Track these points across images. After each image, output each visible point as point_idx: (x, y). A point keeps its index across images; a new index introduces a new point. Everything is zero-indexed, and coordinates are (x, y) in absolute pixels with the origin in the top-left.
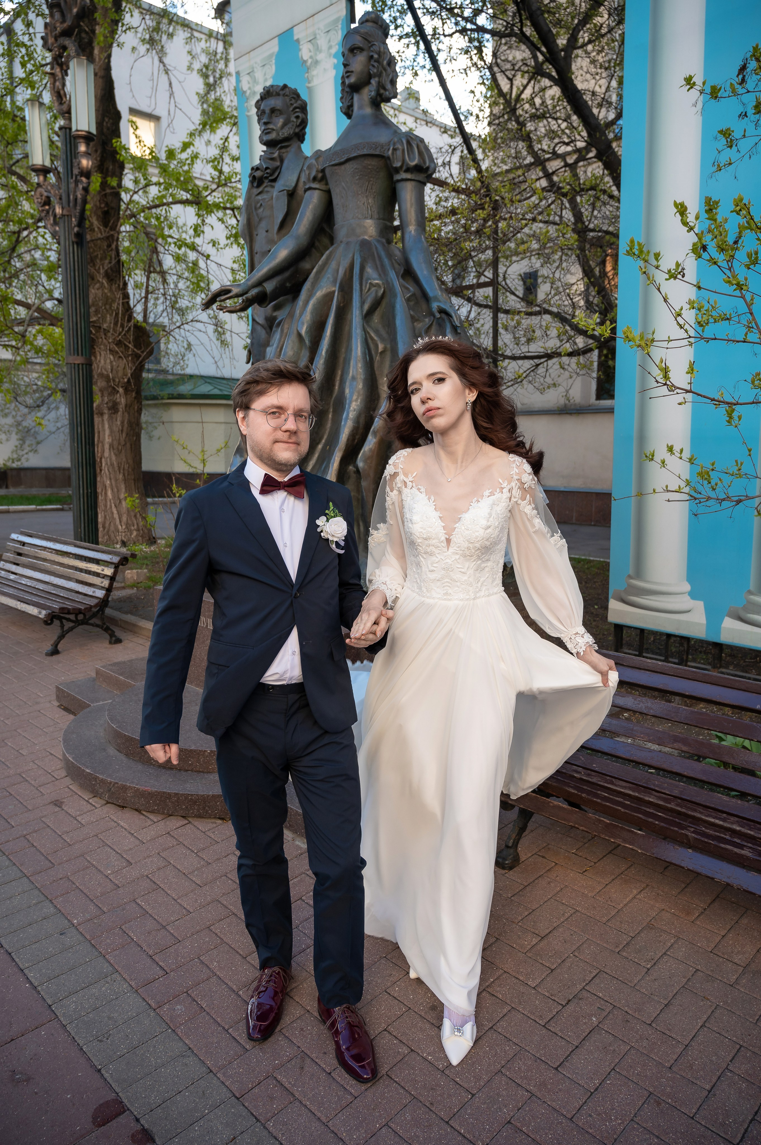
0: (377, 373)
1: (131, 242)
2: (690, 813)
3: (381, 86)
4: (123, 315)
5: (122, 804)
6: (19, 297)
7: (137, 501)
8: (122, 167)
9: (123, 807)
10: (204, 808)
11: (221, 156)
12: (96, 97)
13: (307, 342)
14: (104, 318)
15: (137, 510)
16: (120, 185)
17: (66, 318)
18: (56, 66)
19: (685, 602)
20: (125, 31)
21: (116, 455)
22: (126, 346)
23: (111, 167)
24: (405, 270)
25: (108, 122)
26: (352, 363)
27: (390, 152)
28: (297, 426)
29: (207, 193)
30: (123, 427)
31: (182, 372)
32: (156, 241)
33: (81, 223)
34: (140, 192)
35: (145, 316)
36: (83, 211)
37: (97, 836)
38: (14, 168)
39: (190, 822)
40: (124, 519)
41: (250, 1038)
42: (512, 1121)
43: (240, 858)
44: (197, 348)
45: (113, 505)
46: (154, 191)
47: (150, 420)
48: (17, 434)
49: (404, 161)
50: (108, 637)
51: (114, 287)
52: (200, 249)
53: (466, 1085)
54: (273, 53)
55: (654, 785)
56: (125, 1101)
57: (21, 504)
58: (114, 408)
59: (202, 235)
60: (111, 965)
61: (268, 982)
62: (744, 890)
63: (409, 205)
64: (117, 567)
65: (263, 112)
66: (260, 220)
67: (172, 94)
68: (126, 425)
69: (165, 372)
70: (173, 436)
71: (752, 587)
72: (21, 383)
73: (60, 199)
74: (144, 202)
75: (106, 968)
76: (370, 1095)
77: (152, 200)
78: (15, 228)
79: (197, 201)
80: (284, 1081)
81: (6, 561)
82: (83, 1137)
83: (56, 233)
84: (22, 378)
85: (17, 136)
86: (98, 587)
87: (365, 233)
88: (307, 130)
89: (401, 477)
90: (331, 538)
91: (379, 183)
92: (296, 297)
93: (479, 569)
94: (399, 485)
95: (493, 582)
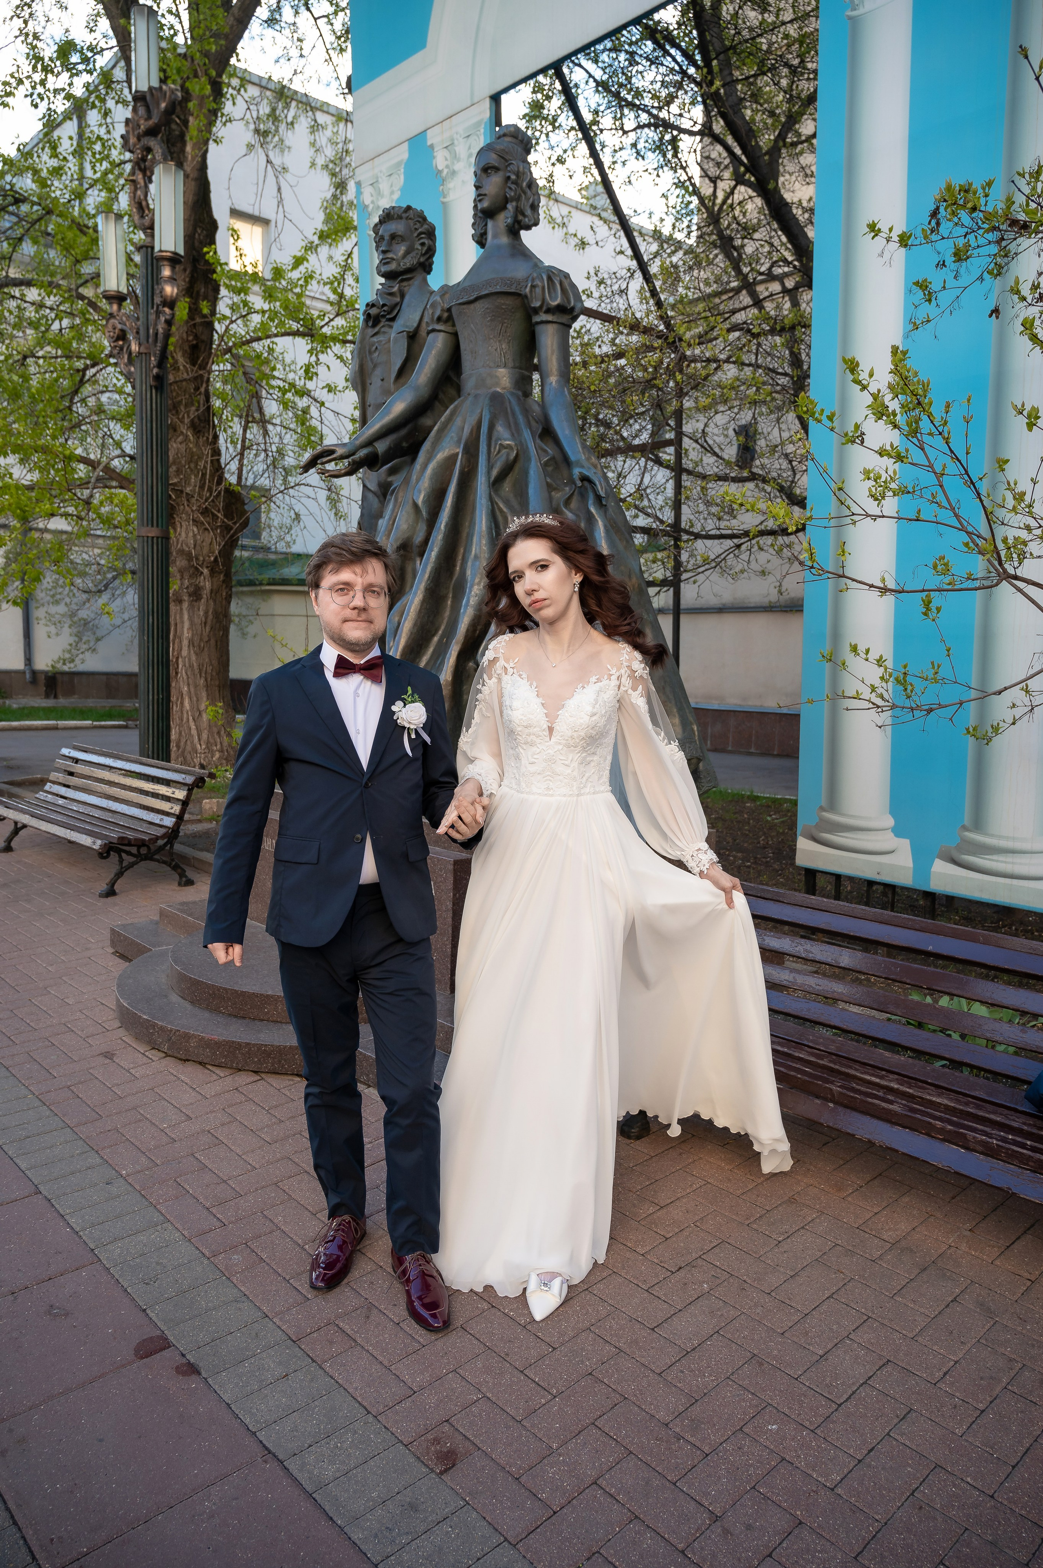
1: (225, 382)
2: (843, 1069)
3: (519, 211)
4: (212, 476)
5: (183, 1057)
6: (79, 451)
7: (221, 711)
8: (217, 290)
9: (186, 1060)
10: (280, 1062)
11: (343, 276)
12: (185, 204)
13: (424, 513)
14: (187, 480)
15: (220, 723)
16: (213, 312)
17: (140, 480)
18: (137, 172)
19: (888, 841)
20: (225, 124)
21: (197, 654)
22: (214, 515)
23: (203, 290)
24: (544, 429)
25: (200, 234)
26: (475, 539)
27: (528, 290)
28: (366, 602)
29: (323, 323)
30: (206, 618)
31: (288, 550)
32: (258, 383)
33: (161, 364)
34: (239, 322)
35: (240, 477)
36: (166, 345)
37: (152, 1089)
38: (81, 290)
39: (262, 1079)
40: (205, 736)
41: (313, 1287)
42: (594, 1373)
43: (307, 1087)
44: (305, 519)
45: (191, 718)
46: (256, 319)
47: (244, 612)
48: (70, 627)
49: (544, 300)
50: (177, 877)
51: (201, 441)
52: (312, 394)
53: (548, 1340)
54: (402, 161)
55: (808, 1040)
56: (171, 1338)
57: (73, 719)
58: (196, 594)
59: (315, 377)
60: (163, 1215)
61: (336, 1231)
63: (549, 352)
64: (190, 788)
65: (382, 238)
66: (375, 366)
67: (280, 200)
68: (210, 617)
69: (266, 549)
70: (270, 632)
71: (967, 821)
72: (78, 561)
73: (138, 333)
74: (243, 333)
75: (157, 1217)
76: (440, 1344)
77: (253, 332)
78: (80, 364)
79: (309, 331)
80: (347, 1328)
81: (54, 782)
82: (124, 1366)
83: (130, 373)
84: (79, 555)
85: (88, 251)
86: (167, 814)
87: (497, 384)
88: (434, 259)
89: (501, 663)
90: (407, 725)
91: (515, 326)
92: (414, 459)
93: (584, 763)
94: (498, 672)
95: (599, 779)
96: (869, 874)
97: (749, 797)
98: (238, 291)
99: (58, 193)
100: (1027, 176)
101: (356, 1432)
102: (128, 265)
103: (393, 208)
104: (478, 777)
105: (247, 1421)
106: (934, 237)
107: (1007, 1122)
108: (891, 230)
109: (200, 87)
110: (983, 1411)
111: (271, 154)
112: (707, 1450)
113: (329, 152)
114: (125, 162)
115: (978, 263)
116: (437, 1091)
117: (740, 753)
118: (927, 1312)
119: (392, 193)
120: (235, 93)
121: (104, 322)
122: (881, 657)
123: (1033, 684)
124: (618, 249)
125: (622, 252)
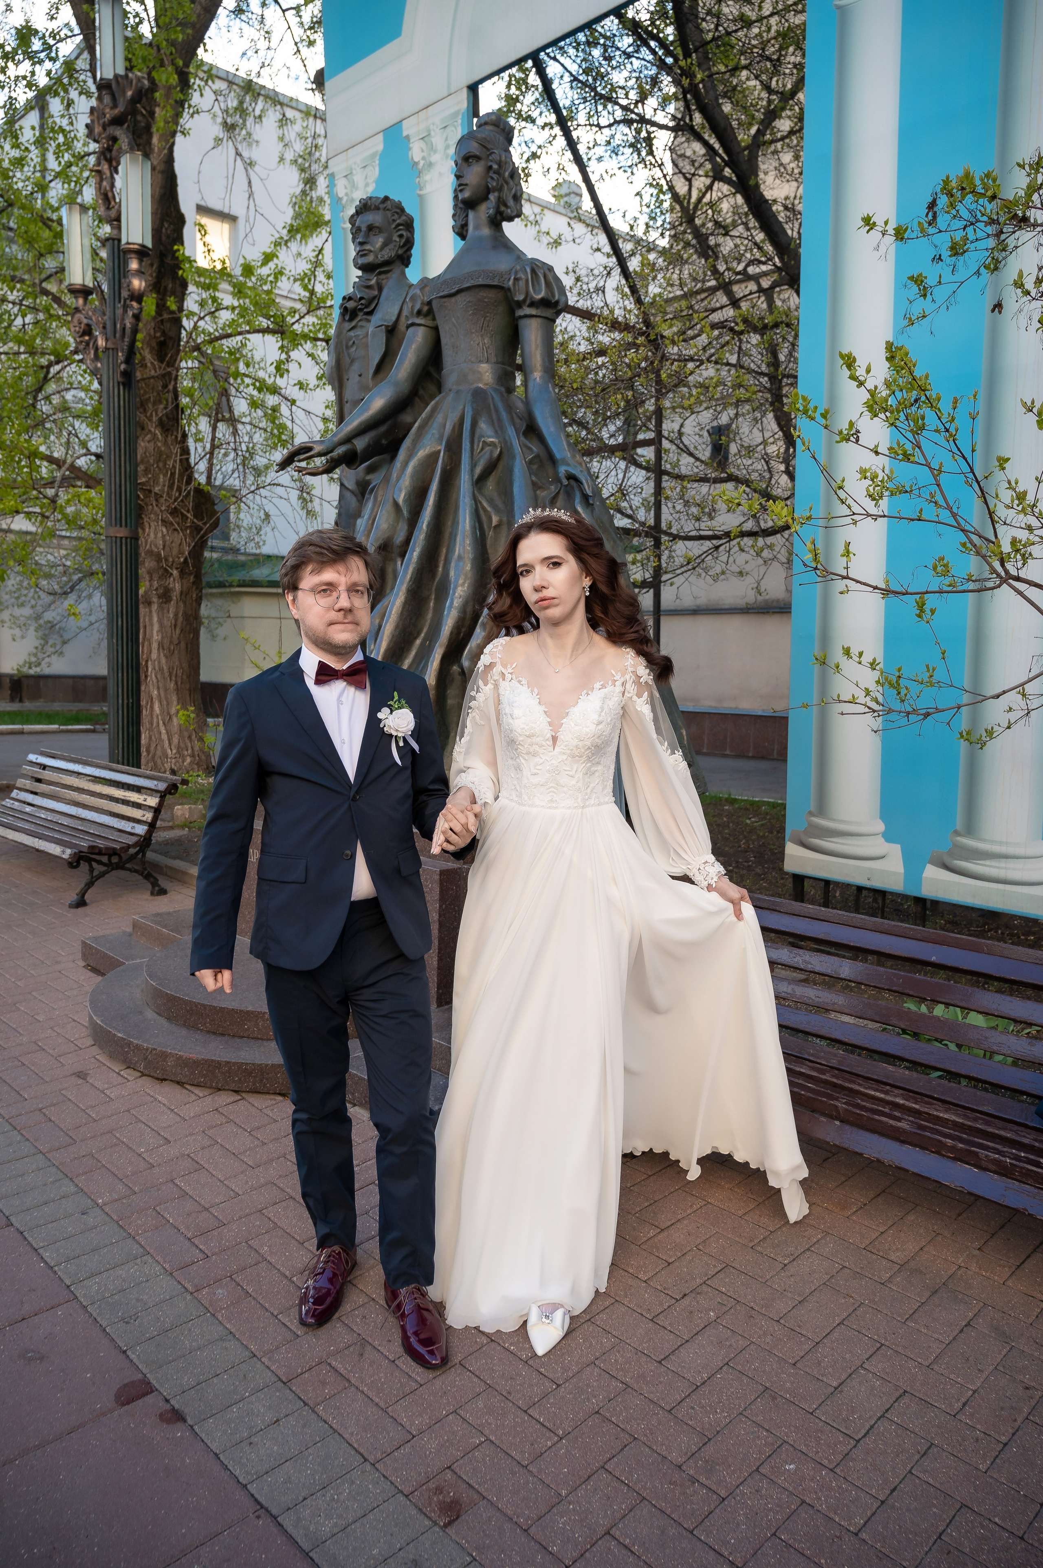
0: (490, 551)
1: (194, 380)
2: (847, 1085)
3: (501, 202)
4: (181, 476)
5: (160, 1076)
6: (43, 449)
7: (193, 716)
8: (184, 285)
9: (163, 1080)
10: (261, 1080)
11: (313, 273)
12: (152, 197)
13: (405, 512)
14: (155, 479)
15: (192, 727)
16: (181, 309)
17: (107, 479)
18: (103, 162)
19: (879, 846)
20: (192, 116)
21: (166, 657)
22: (183, 515)
23: (170, 286)
24: (527, 426)
25: (167, 227)
26: (459, 539)
27: (511, 282)
28: (352, 603)
29: (294, 320)
30: (176, 620)
31: (258, 551)
32: (226, 380)
33: (129, 360)
34: (207, 318)
35: (209, 477)
36: (133, 341)
37: (128, 1111)
38: (44, 285)
39: (243, 1098)
40: (175, 741)
41: (303, 1323)
42: (601, 1411)
43: (295, 1112)
44: (275, 519)
45: (161, 722)
46: (225, 316)
47: (214, 614)
48: (35, 630)
49: (527, 293)
50: (149, 886)
51: (170, 439)
52: (283, 391)
53: (551, 1376)
54: (376, 152)
55: (809, 1054)
56: (154, 1382)
57: (40, 723)
58: (165, 596)
59: (285, 376)
60: (142, 1247)
61: (326, 1262)
62: (897, 1167)
63: (533, 346)
64: (163, 795)
65: (359, 229)
66: (352, 361)
67: (251, 195)
68: (180, 619)
69: (236, 551)
70: (243, 635)
71: (959, 826)
72: (43, 562)
73: (104, 328)
74: (212, 330)
75: (136, 1250)
76: (438, 1383)
77: (223, 329)
78: (44, 361)
79: (280, 329)
80: (339, 1367)
81: (20, 789)
82: (104, 1414)
83: (96, 369)
84: (44, 556)
85: (52, 244)
86: (138, 821)
87: (480, 380)
88: (413, 251)
89: (498, 668)
90: (394, 734)
91: (498, 320)
92: (393, 457)
93: (589, 773)
94: (495, 678)
95: (603, 789)
96: (860, 880)
97: (726, 800)
98: (206, 287)
99: (20, 185)
100: (1027, 167)
101: (353, 1483)
102: (93, 260)
103: (370, 198)
104: (471, 785)
105: (237, 1473)
106: (931, 230)
107: (1018, 1138)
108: (886, 223)
109: (167, 77)
110: (1005, 1445)
111: (240, 147)
112: (723, 1493)
113: (298, 147)
114: (89, 154)
115: (975, 257)
116: (433, 1116)
117: (715, 755)
118: (941, 1338)
119: (367, 185)
120: (202, 83)
121: (69, 318)
122: (874, 660)
123: (1029, 688)
124: (595, 246)
125: (598, 250)
